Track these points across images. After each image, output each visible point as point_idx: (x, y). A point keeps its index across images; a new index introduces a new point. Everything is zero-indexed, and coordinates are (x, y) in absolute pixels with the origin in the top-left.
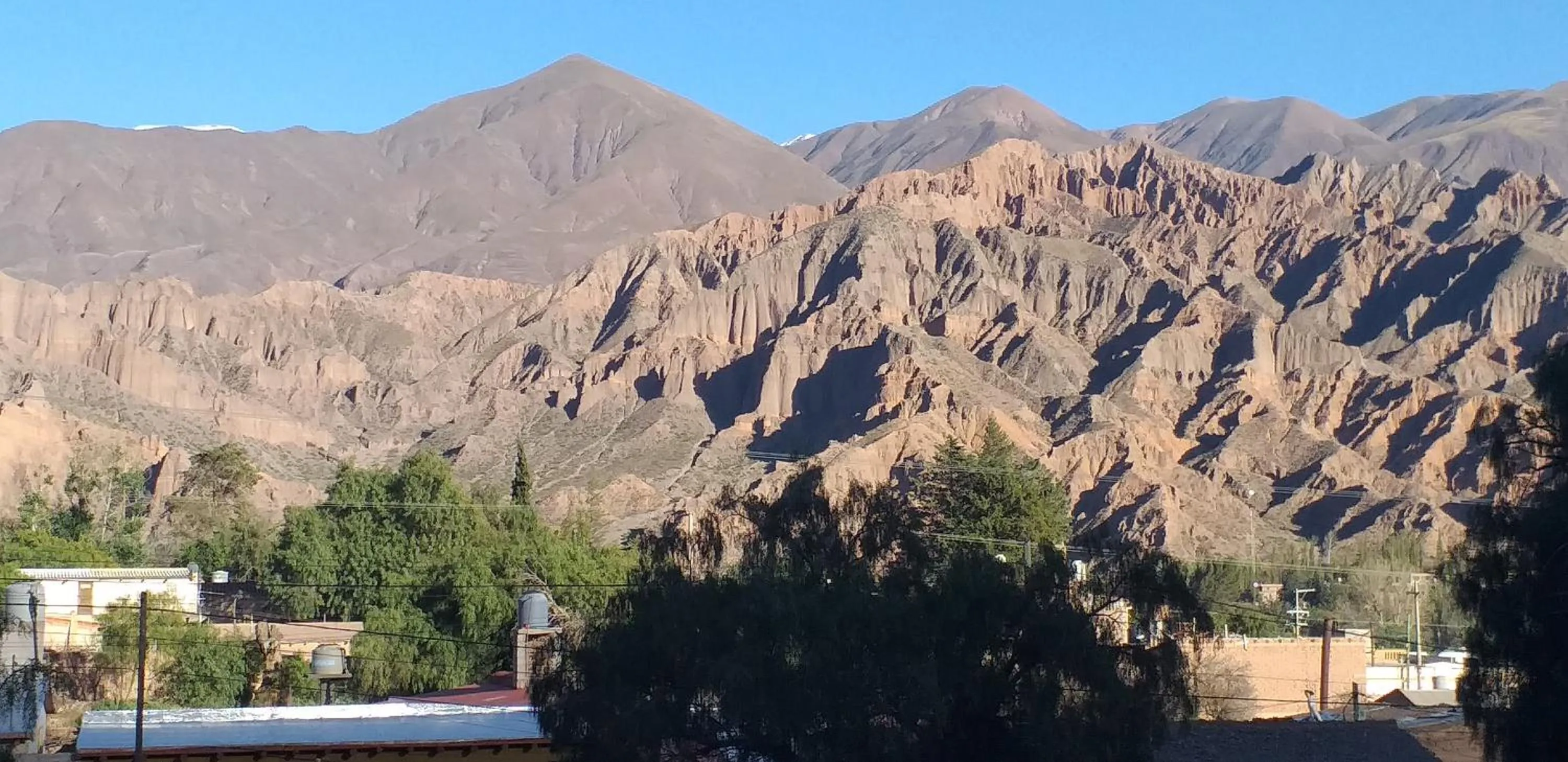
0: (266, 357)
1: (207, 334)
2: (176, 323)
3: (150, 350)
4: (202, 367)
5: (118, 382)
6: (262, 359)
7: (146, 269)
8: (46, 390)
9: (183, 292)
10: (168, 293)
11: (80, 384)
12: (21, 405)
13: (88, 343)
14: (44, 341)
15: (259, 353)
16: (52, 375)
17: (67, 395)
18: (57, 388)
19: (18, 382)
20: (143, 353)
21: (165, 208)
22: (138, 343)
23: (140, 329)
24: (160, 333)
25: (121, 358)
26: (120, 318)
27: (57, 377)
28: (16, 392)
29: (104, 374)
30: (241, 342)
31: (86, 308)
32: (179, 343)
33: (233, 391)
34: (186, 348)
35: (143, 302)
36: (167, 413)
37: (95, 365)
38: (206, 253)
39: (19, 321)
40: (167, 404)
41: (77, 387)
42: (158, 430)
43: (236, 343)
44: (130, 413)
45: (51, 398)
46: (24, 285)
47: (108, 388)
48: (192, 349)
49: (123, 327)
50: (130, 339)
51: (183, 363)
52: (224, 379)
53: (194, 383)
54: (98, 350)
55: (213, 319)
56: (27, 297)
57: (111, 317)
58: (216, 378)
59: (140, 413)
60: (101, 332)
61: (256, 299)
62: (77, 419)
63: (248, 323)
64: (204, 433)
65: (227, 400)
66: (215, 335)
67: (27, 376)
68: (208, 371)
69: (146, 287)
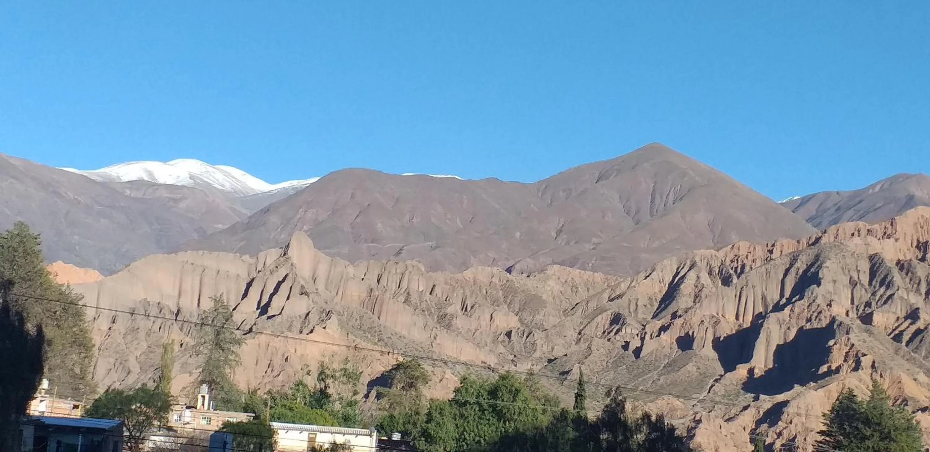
0: (462, 310)
1: (430, 294)
2: (414, 286)
3: (398, 301)
4: (426, 313)
5: (379, 319)
6: (460, 311)
7: (402, 255)
8: (339, 320)
9: (419, 269)
10: (410, 269)
11: (358, 318)
12: (324, 328)
13: (364, 295)
14: (340, 293)
15: (459, 307)
16: (343, 312)
17: (350, 324)
18: (346, 320)
19: (324, 315)
20: (394, 303)
21: (415, 220)
22: (392, 297)
23: (394, 288)
24: (404, 292)
25: (381, 306)
26: (383, 282)
27: (346, 313)
28: (323, 321)
29: (371, 313)
30: (449, 300)
31: (365, 275)
32: (414, 298)
33: (442, 328)
34: (418, 302)
35: (396, 273)
36: (405, 338)
37: (367, 308)
38: (437, 247)
39: (328, 280)
40: (405, 333)
41: (356, 320)
42: (398, 347)
43: (446, 300)
44: (384, 337)
45: (341, 325)
46: (332, 260)
47: (373, 322)
48: (421, 302)
49: (384, 287)
50: (388, 295)
51: (415, 310)
52: (438, 320)
53: (420, 321)
54: (369, 300)
55: (434, 286)
56: (333, 267)
57: (378, 281)
58: (433, 320)
59: (390, 337)
60: (372, 290)
61: (459, 276)
62: (355, 338)
63: (454, 290)
64: (424, 351)
65: (438, 333)
66: (435, 295)
67: (329, 312)
68: (429, 315)
69: (399, 265)
